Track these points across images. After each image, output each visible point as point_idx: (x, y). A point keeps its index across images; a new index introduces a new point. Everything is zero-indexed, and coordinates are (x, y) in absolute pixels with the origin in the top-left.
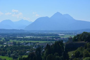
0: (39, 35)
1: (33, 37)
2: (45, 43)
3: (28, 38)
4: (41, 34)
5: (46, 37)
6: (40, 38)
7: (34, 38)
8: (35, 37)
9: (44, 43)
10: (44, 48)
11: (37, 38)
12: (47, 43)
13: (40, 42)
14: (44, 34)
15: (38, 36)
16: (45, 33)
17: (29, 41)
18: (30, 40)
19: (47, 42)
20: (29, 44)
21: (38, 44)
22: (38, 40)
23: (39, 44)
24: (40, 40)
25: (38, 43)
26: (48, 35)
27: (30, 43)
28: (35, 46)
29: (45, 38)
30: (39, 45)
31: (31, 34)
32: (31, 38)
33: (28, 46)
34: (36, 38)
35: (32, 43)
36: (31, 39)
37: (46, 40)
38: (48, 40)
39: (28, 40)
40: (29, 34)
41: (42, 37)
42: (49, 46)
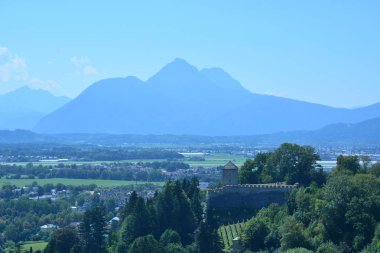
0: (96, 155)
1: (70, 164)
2: (125, 189)
3: (51, 167)
4: (108, 152)
5: (126, 161)
6: (102, 169)
7: (74, 166)
8: (79, 164)
9: (118, 188)
10: (117, 208)
11: (90, 167)
12: (132, 187)
13: (100, 183)
14: (121, 150)
15: (92, 158)
16: (125, 145)
17: (55, 182)
18: (58, 177)
19: (133, 183)
20: (53, 191)
21: (92, 193)
22: (94, 176)
23: (96, 192)
24: (102, 174)
25: (92, 187)
26: (134, 156)
27: (60, 188)
28: (81, 203)
29: (121, 169)
30: (96, 199)
31: (63, 149)
32: (61, 166)
33: (49, 201)
34: (84, 167)
35: (65, 188)
36: (62, 173)
37: (129, 177)
38: (135, 177)
39: (50, 177)
40: (54, 149)
41: (109, 162)
42: (142, 200)
